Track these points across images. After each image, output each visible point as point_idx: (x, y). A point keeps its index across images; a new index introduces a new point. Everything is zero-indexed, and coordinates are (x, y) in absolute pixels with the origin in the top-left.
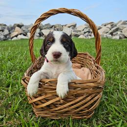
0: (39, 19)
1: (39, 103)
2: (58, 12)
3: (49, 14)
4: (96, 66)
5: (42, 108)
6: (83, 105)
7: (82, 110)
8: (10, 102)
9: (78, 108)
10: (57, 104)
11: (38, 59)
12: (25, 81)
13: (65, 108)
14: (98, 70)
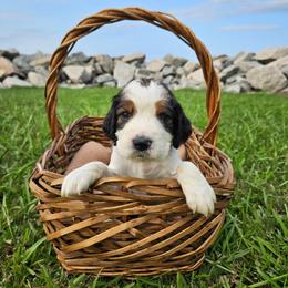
0: (75, 30)
2: (122, 16)
3: (100, 21)
4: (206, 149)
5: (82, 250)
6: (183, 240)
7: (179, 253)
8: (9, 242)
9: (170, 247)
10: (120, 240)
11: (66, 131)
12: (40, 182)
13: (141, 248)
14: (213, 158)
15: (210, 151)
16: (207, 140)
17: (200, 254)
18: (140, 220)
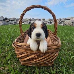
1: (23, 57)
2: (36, 7)
4: (54, 36)
6: (48, 59)
7: (48, 62)
8: (6, 55)
11: (24, 32)
12: (15, 44)
14: (56, 38)
15: (55, 37)
16: (55, 34)
17: (53, 62)
18: (38, 54)
